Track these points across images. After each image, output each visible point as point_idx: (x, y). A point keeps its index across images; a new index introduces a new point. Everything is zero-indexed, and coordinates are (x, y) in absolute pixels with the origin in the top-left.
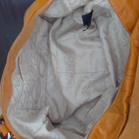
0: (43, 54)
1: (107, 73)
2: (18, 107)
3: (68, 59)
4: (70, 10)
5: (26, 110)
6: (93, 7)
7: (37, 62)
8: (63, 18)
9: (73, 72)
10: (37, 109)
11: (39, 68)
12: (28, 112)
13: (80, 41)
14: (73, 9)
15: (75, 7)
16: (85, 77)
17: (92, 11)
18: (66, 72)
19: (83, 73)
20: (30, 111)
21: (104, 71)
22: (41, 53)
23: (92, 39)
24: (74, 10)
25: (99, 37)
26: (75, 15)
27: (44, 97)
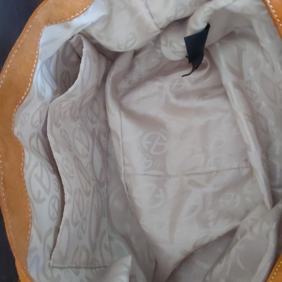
0: (97, 132)
1: (245, 172)
2: (51, 262)
3: (150, 143)
4: (155, 29)
5: (74, 269)
6: (211, 16)
7: (88, 149)
8: (136, 53)
9: (162, 173)
10: (95, 268)
11: (92, 163)
12: (77, 274)
13: (173, 101)
14: (161, 26)
15: (163, 22)
16: (192, 183)
17: (208, 26)
18: (145, 174)
19: (187, 175)
20: (83, 272)
21: (236, 166)
22: (94, 130)
23: (203, 94)
24: (161, 29)
25: (220, 86)
26: (163, 42)
27: (107, 234)
